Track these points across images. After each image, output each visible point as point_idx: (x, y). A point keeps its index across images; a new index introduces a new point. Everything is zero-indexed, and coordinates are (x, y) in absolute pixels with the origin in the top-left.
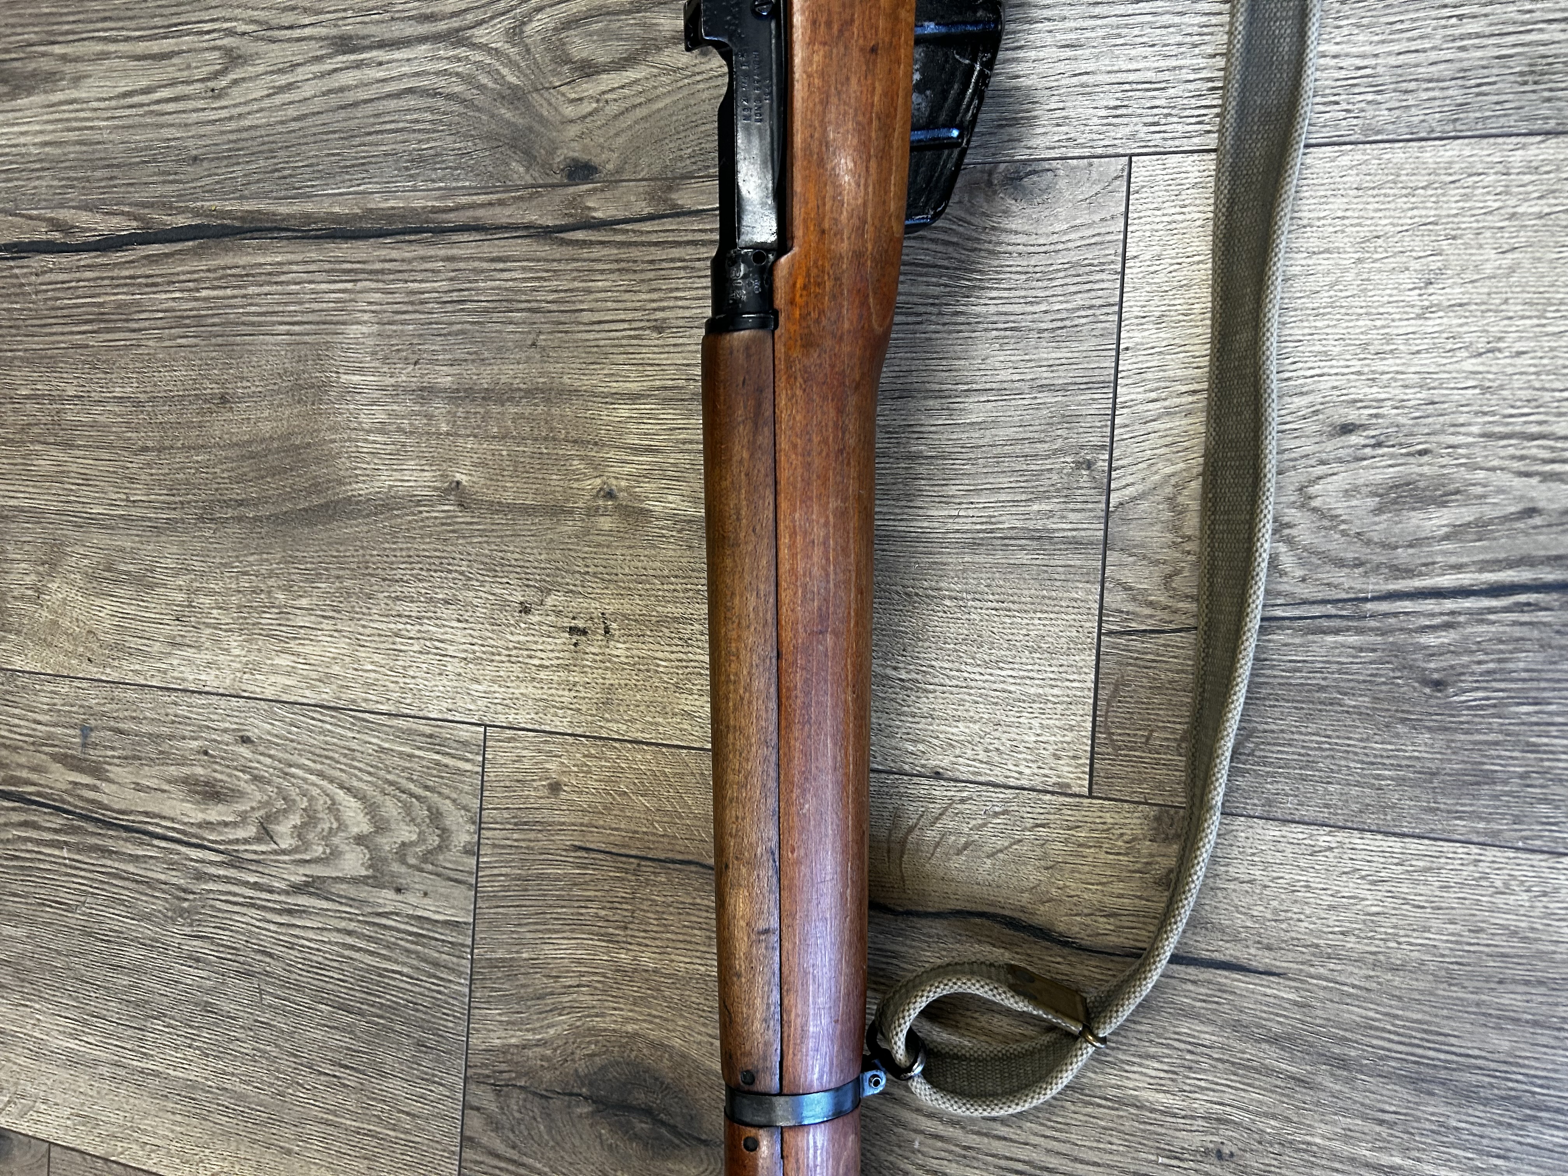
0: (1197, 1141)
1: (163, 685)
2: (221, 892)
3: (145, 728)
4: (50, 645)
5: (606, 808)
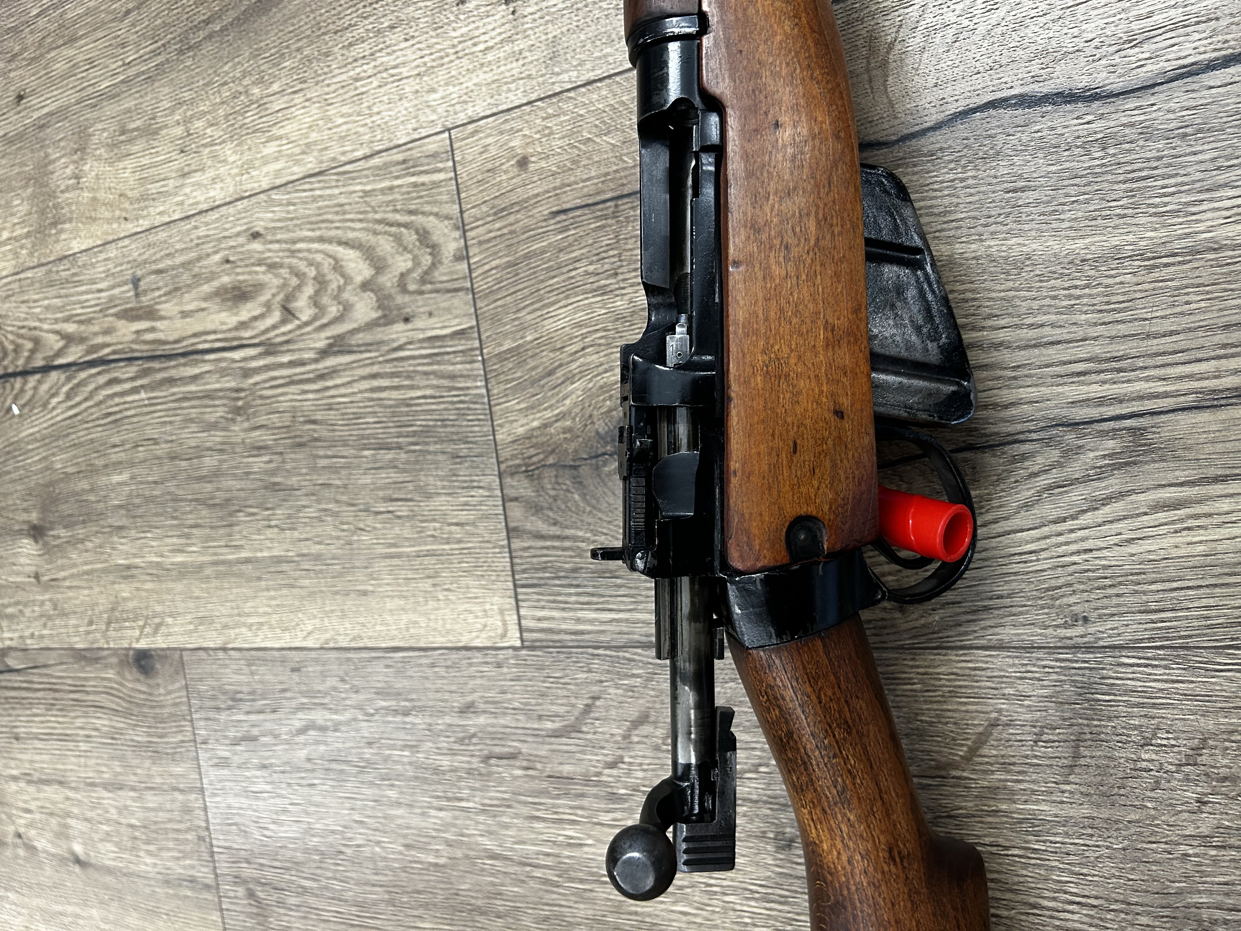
1: (184, 215)
2: (265, 381)
3: (179, 260)
4: (95, 220)
5: (574, 162)
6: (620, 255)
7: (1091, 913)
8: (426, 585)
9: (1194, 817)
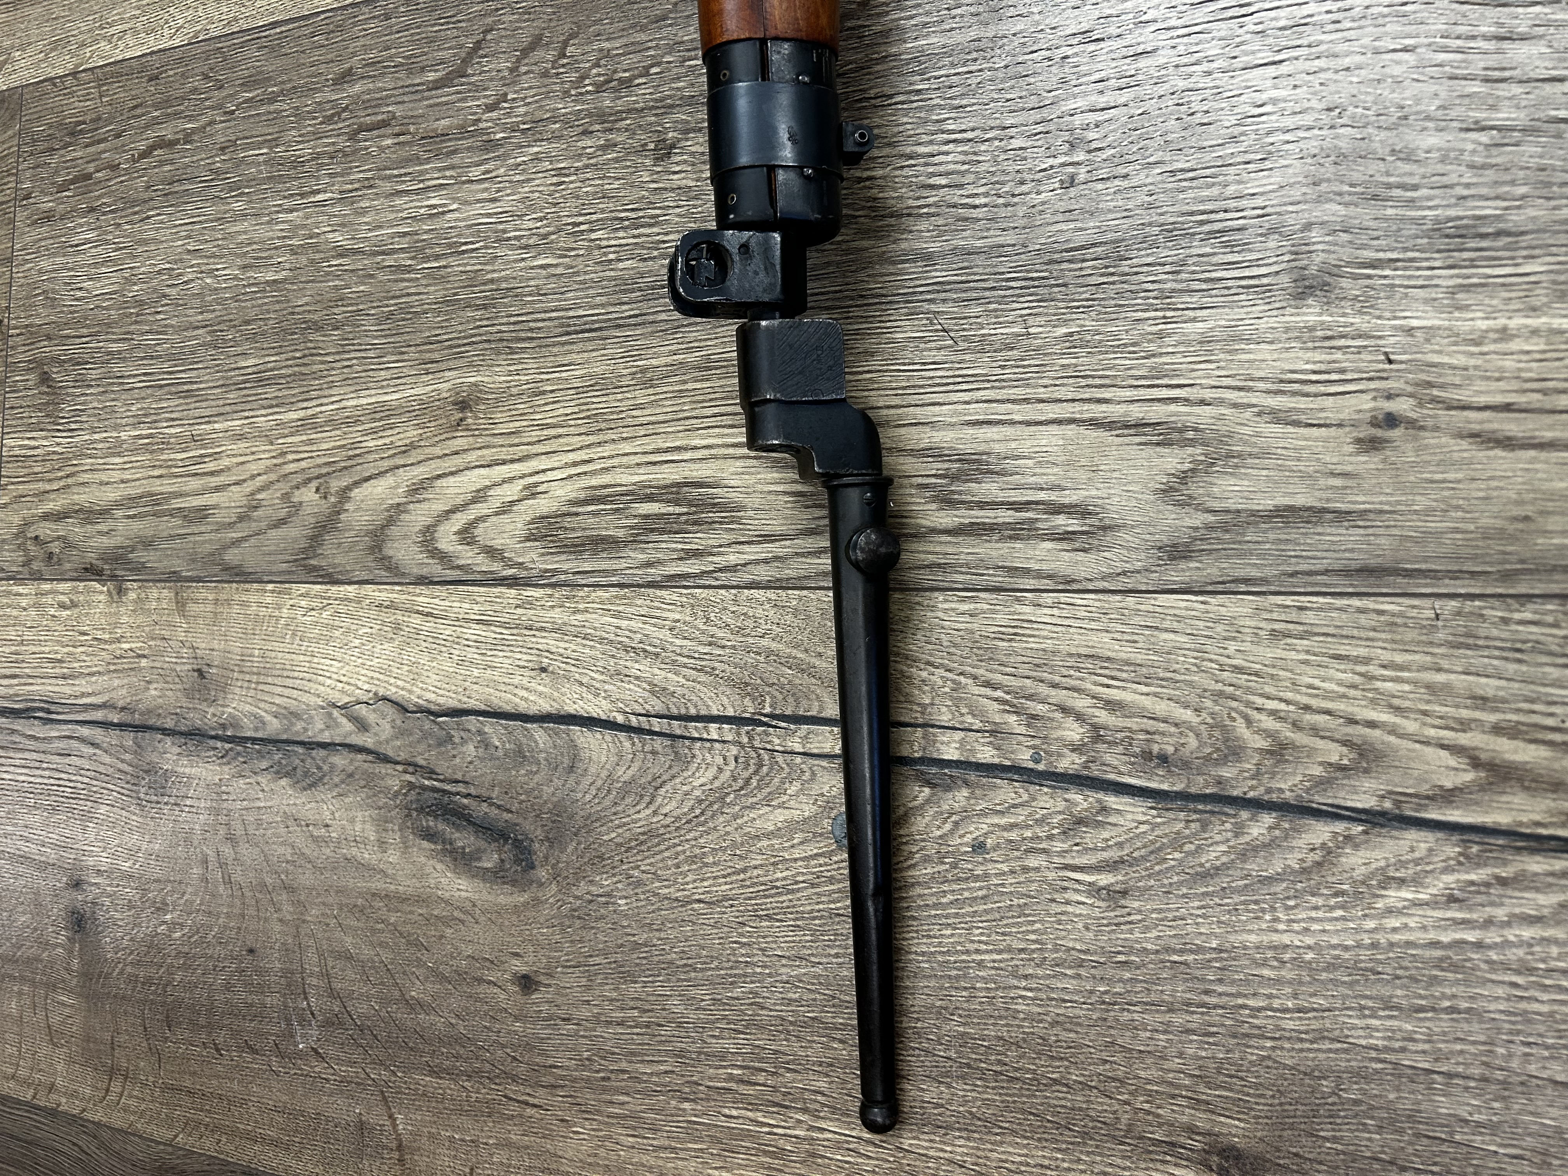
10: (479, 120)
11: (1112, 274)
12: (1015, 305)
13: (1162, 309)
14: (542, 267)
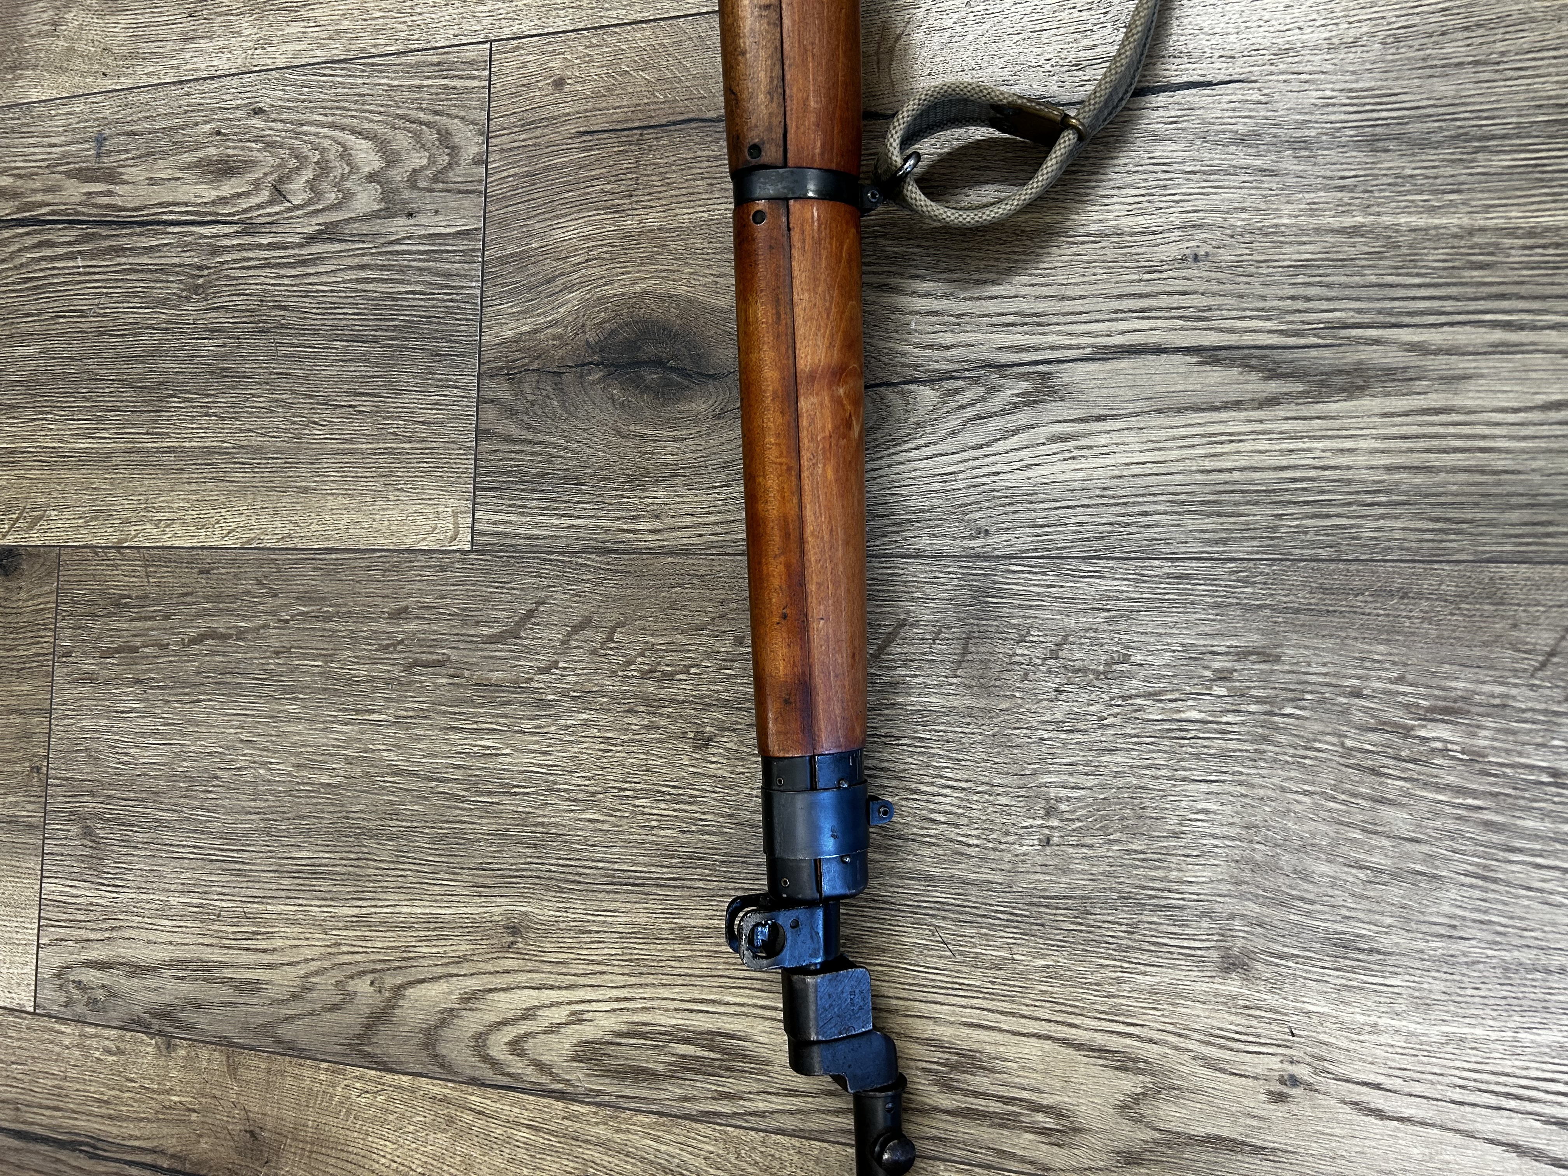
0: (1174, 251)
1: (176, 79)
2: (236, 261)
3: (159, 124)
4: (66, 70)
5: (608, 90)
6: (637, 179)
7: (961, 795)
8: (378, 484)
9: (1051, 704)
10: (531, 679)
11: (1081, 924)
12: (1002, 934)
13: (1119, 960)
14: (589, 820)
